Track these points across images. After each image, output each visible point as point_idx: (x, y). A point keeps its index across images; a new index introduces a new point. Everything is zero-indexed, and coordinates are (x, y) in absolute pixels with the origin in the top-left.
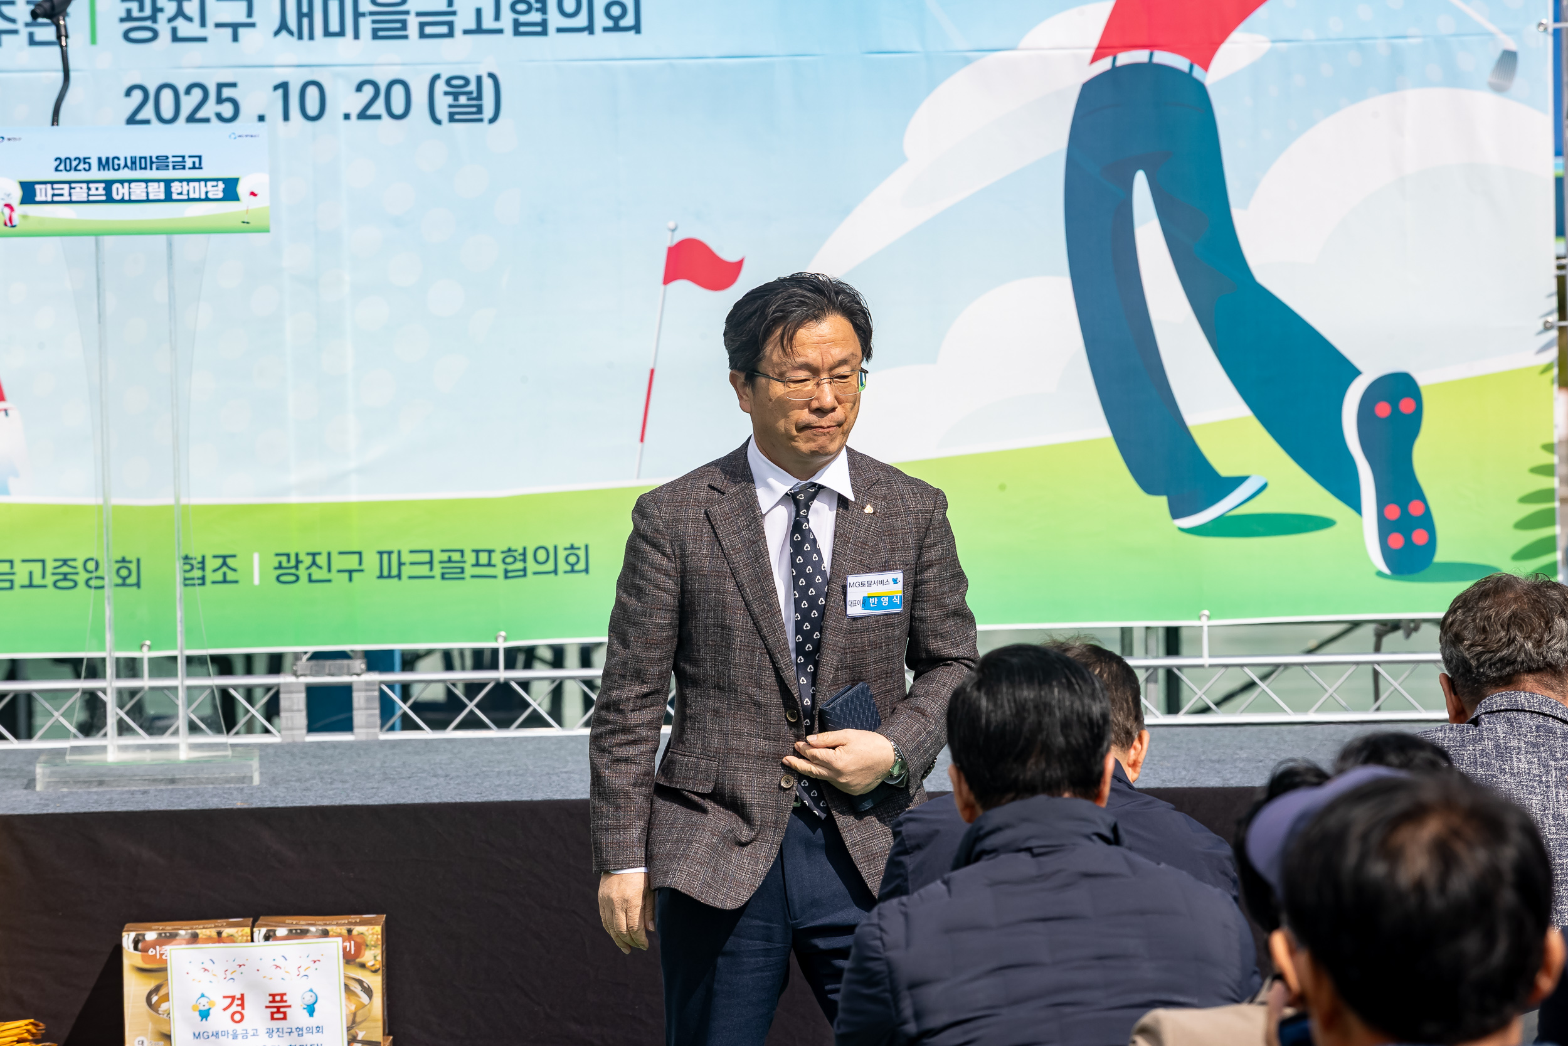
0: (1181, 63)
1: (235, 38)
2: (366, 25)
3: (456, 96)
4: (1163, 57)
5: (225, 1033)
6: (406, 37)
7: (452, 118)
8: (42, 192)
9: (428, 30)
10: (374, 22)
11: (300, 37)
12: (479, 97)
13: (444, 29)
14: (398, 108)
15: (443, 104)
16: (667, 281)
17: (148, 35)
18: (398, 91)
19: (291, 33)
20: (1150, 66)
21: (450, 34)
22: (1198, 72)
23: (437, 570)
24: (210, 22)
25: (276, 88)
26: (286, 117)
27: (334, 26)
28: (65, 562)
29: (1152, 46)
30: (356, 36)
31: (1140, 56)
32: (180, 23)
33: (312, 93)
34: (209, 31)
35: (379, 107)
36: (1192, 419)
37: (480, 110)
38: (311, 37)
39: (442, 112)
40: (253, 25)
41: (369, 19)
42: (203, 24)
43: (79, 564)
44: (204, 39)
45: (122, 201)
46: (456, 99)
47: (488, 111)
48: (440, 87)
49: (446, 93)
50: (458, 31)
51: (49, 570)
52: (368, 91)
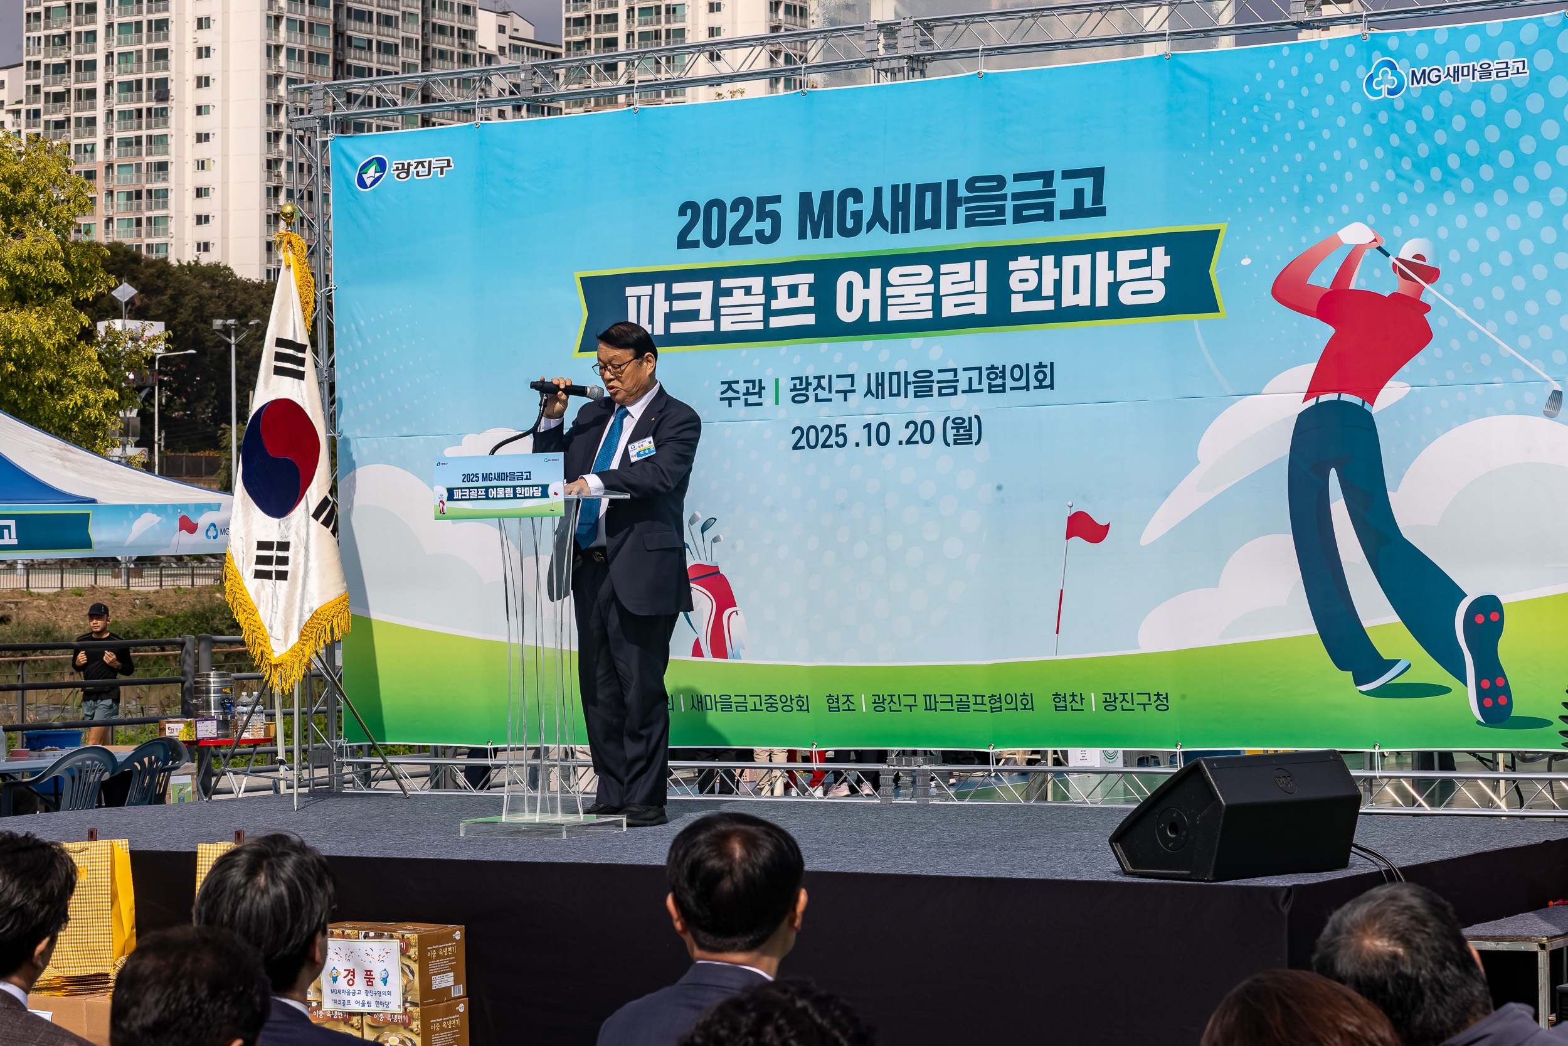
0: (1357, 400)
1: (846, 399)
2: (911, 388)
3: (958, 430)
4: (1345, 397)
5: (343, 991)
6: (932, 396)
7: (955, 443)
8: (457, 494)
9: (944, 391)
10: (915, 387)
11: (877, 398)
12: (970, 430)
13: (952, 390)
14: (927, 437)
15: (950, 434)
16: (1067, 538)
17: (804, 398)
18: (927, 427)
19: (873, 395)
20: (1338, 402)
21: (955, 393)
22: (1367, 406)
23: (955, 707)
24: (833, 391)
25: (865, 427)
26: (870, 444)
27: (895, 391)
28: (771, 696)
29: (1340, 391)
30: (906, 396)
31: (1333, 396)
32: (819, 391)
33: (883, 429)
34: (833, 395)
35: (917, 437)
36: (1365, 624)
37: (970, 438)
38: (883, 397)
39: (950, 439)
40: (854, 391)
41: (913, 385)
42: (830, 392)
43: (777, 698)
44: (830, 400)
45: (493, 498)
46: (958, 431)
47: (975, 438)
48: (950, 424)
49: (952, 428)
50: (959, 392)
51: (763, 702)
52: (912, 427)
